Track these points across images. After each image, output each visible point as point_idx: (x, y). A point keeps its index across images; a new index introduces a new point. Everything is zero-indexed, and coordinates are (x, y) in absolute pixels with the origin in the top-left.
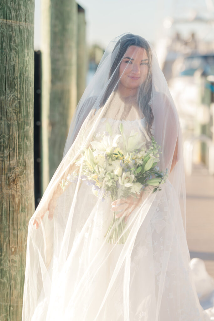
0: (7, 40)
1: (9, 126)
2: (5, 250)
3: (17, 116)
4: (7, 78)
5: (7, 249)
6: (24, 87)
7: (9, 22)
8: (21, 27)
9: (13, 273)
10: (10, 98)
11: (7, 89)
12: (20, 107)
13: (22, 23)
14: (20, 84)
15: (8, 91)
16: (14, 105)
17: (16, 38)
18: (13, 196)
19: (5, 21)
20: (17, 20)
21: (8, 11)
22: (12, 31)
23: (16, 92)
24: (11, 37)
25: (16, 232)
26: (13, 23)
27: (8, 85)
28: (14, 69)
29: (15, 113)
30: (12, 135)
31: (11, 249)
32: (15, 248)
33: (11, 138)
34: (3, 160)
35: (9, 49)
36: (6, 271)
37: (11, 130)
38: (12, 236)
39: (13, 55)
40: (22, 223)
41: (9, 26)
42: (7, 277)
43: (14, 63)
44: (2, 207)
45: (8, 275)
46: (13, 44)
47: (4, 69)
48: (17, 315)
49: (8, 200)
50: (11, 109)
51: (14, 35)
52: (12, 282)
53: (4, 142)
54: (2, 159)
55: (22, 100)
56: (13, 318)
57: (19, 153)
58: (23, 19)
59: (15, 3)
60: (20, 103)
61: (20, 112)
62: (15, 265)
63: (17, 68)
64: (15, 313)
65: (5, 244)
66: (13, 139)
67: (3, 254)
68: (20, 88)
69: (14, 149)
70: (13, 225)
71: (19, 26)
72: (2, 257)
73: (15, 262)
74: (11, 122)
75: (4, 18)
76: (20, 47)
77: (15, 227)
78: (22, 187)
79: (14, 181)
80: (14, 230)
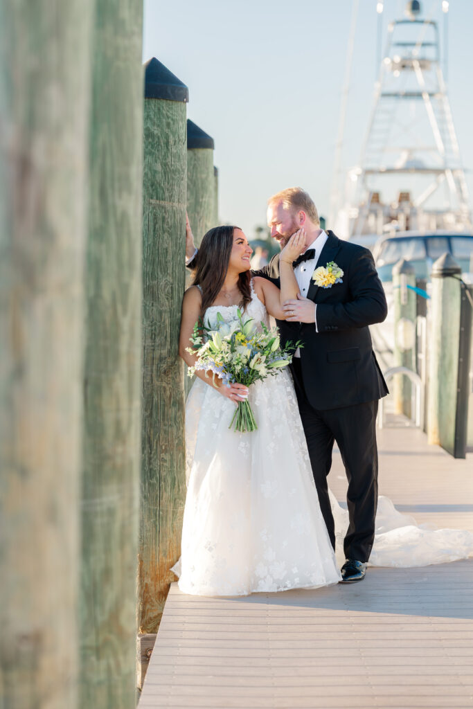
0: (160, 222)
1: (160, 313)
2: (155, 447)
3: (169, 302)
4: (160, 262)
5: (157, 446)
6: (177, 271)
7: (162, 203)
8: (174, 208)
9: (164, 474)
10: (162, 283)
11: (159, 273)
12: (172, 293)
13: (176, 204)
14: (173, 268)
15: (160, 276)
16: (166, 290)
17: (169, 220)
18: (164, 388)
19: (158, 202)
20: (170, 201)
21: (162, 192)
22: (165, 212)
23: (168, 276)
24: (164, 219)
25: (166, 428)
26: (166, 204)
27: (161, 269)
28: (167, 252)
29: (167, 299)
30: (164, 322)
31: (162, 447)
32: (166, 446)
33: (162, 326)
34: (154, 350)
35: (162, 231)
36: (155, 471)
37: (163, 316)
38: (162, 432)
39: (166, 237)
40: (173, 420)
41: (162, 207)
42: (156, 478)
43: (167, 246)
44: (153, 401)
45: (158, 476)
46: (166, 226)
47: (157, 252)
48: (166, 521)
49: (159, 392)
50: (163, 295)
51: (167, 216)
52: (163, 483)
53: (155, 330)
54: (152, 348)
55: (174, 286)
56: (162, 523)
57: (171, 342)
58: (176, 200)
59: (168, 183)
60: (172, 287)
61: (172, 298)
62: (165, 464)
63: (170, 251)
64: (164, 519)
65: (155, 440)
66: (165, 327)
67: (153, 452)
68: (172, 273)
69: (166, 337)
70: (164, 420)
71: (172, 207)
72: (152, 455)
73: (165, 461)
74: (163, 308)
75: (157, 199)
76: (172, 229)
77: (166, 422)
78: (173, 379)
79: (165, 372)
80: (165, 425)
